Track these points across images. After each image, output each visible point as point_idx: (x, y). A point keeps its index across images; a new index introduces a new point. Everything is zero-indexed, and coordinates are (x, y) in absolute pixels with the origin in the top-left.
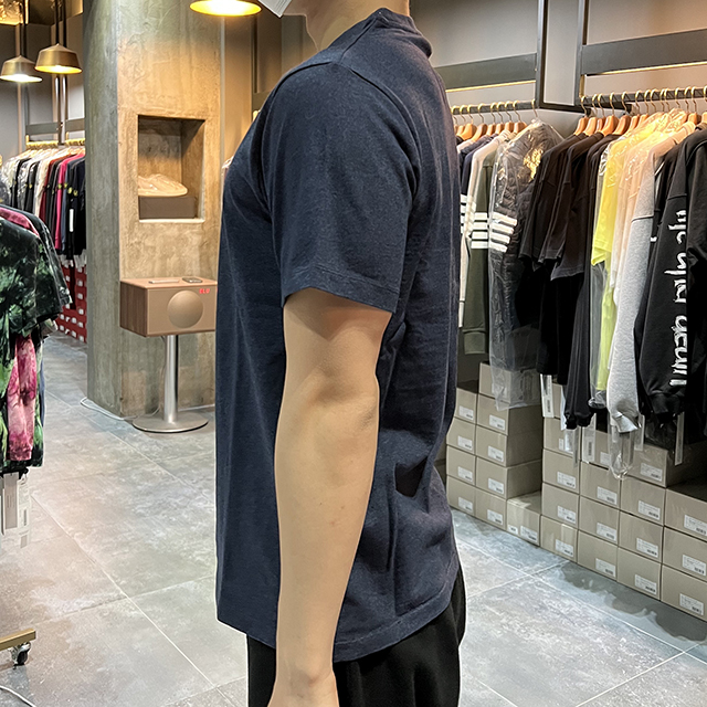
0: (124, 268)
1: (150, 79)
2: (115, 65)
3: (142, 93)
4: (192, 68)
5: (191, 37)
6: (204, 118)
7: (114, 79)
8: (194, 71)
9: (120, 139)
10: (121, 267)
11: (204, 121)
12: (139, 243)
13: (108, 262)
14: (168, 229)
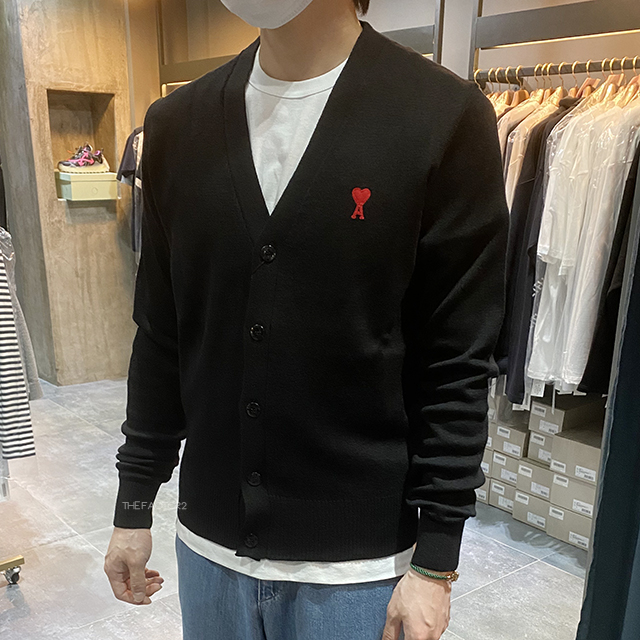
0: (48, 246)
1: (56, 51)
2: (18, 36)
3: (49, 66)
4: (97, 38)
5: (93, 4)
6: (114, 92)
7: (19, 50)
8: (100, 40)
9: (32, 116)
10: (44, 244)
11: (113, 95)
12: (60, 221)
13: (31, 241)
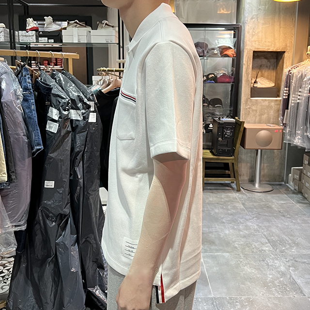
8: (282, 28)
11: (285, 52)
12: (250, 108)
14: (264, 102)
